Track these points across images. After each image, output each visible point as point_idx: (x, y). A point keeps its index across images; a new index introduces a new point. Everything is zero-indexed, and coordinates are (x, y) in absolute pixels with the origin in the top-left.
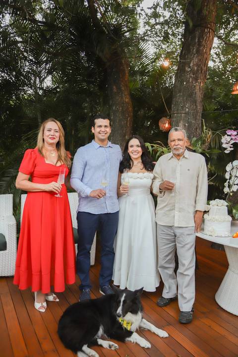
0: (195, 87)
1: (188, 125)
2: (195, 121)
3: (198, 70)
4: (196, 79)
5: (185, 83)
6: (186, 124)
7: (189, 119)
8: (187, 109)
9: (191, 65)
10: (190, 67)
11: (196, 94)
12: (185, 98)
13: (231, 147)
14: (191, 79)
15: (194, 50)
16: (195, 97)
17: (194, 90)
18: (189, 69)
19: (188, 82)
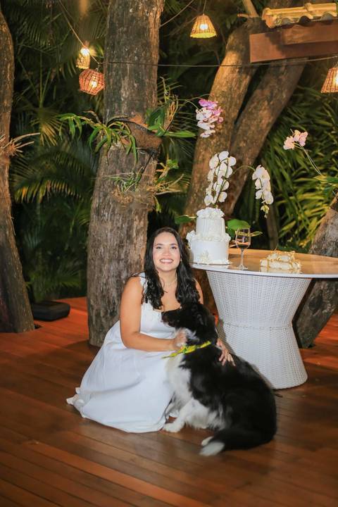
0: (147, 18)
1: (138, 87)
2: (149, 79)
4: (149, 6)
5: (131, 11)
7: (138, 75)
8: (136, 58)
11: (149, 31)
12: (131, 37)
13: (211, 129)
14: (141, 5)
16: (148, 36)
17: (146, 24)
19: (136, 9)
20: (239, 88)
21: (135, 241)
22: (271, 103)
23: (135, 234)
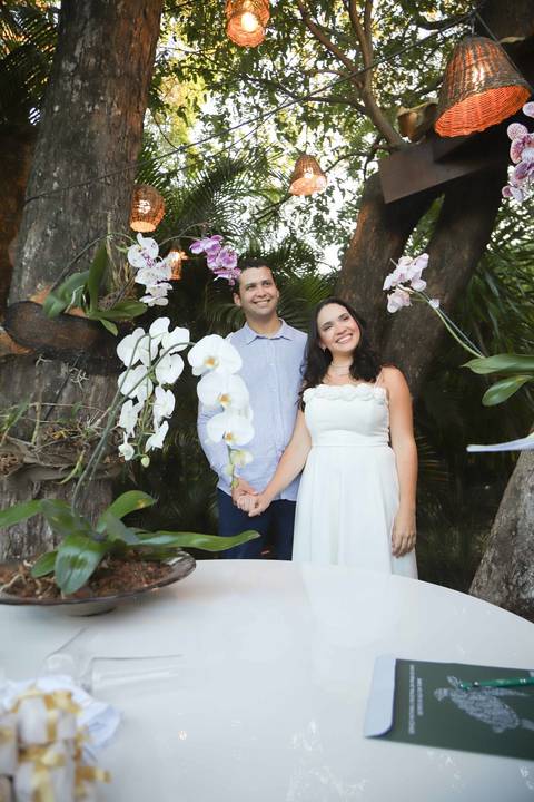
0: (89, 116)
1: (56, 236)
2: (82, 219)
3: (98, 68)
4: (93, 93)
5: (56, 109)
6: (49, 232)
7: (59, 213)
8: (56, 184)
9: (77, 54)
10: (73, 59)
11: (92, 137)
12: (52, 151)
14: (76, 96)
15: (86, 8)
16: (90, 145)
17: (85, 126)
18: (73, 66)
19: (65, 104)
20: (380, 256)
21: (51, 548)
22: (442, 271)
23: (49, 533)
